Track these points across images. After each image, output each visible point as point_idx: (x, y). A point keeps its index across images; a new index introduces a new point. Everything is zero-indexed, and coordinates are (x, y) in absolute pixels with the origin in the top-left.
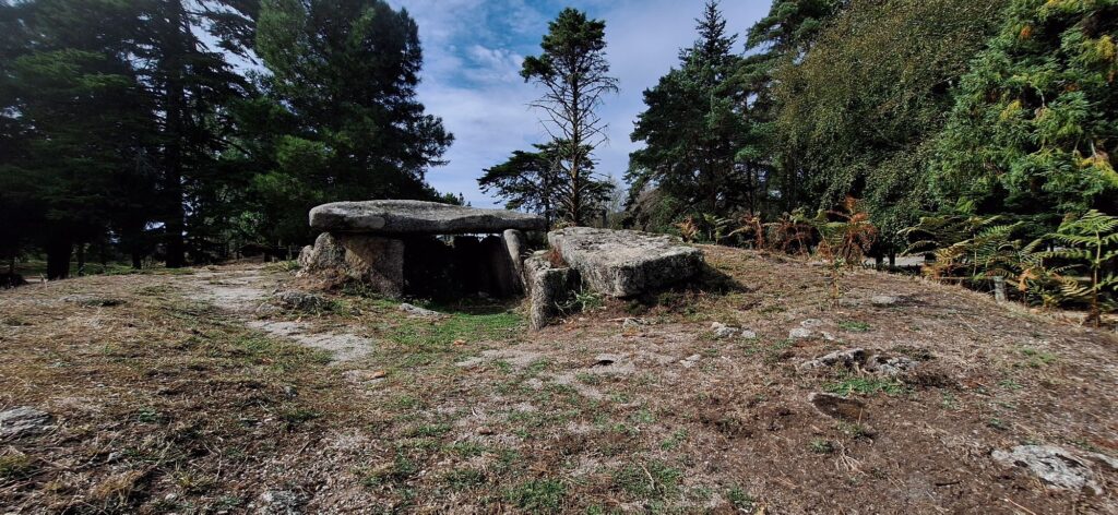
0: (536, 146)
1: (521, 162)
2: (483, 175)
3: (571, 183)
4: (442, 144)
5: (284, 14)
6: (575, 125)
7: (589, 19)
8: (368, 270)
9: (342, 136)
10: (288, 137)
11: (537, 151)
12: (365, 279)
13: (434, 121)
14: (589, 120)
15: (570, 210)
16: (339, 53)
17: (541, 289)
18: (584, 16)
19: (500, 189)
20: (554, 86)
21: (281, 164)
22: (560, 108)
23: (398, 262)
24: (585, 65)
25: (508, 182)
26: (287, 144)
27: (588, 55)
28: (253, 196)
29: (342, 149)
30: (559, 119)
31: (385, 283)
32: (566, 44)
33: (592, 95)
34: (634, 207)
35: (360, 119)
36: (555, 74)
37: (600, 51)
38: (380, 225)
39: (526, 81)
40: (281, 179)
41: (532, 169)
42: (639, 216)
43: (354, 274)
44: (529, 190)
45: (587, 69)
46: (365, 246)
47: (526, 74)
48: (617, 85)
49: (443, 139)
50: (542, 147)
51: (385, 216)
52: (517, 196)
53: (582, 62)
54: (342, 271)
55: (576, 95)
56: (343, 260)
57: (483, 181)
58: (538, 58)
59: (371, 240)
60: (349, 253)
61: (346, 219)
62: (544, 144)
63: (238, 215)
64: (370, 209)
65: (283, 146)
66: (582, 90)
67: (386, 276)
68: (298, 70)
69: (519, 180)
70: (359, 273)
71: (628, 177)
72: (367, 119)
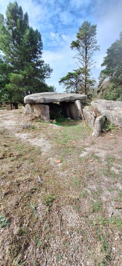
0: (74, 70)
1: (70, 76)
2: (60, 80)
3: (84, 81)
4: (50, 72)
5: (6, 35)
6: (86, 63)
7: (92, 25)
8: (40, 114)
9: (25, 72)
10: (12, 73)
11: (74, 72)
12: (40, 117)
13: (47, 65)
14: (90, 61)
15: (84, 89)
16: (21, 46)
17: (98, 125)
18: (90, 23)
19: (64, 84)
20: (80, 50)
21: (11, 81)
22: (81, 58)
23: (48, 112)
24: (89, 42)
25: (66, 81)
26: (12, 76)
27: (90, 38)
28: (6, 90)
29: (25, 75)
30: (81, 61)
31: (45, 118)
32: (84, 35)
33: (91, 52)
34: (100, 87)
35: (29, 67)
36: (81, 46)
37: (94, 36)
38: (42, 101)
39: (72, 50)
40: (12, 85)
41: (72, 77)
42: (101, 90)
43: (37, 115)
44: (72, 84)
45: (90, 43)
46: (39, 107)
47: (72, 47)
48: (99, 48)
49: (50, 71)
50: (75, 71)
51: (44, 99)
52: (69, 85)
53: (89, 41)
54: (33, 115)
55: (86, 53)
56: (33, 112)
57: (60, 82)
58: (75, 41)
59: (40, 106)
60: (35, 110)
61: (34, 101)
62: (76, 70)
63: (3, 95)
64: (39, 97)
65: (11, 76)
66: (88, 51)
67: (45, 116)
68: (12, 53)
69: (69, 81)
70: (38, 115)
71: (99, 78)
72: (31, 67)
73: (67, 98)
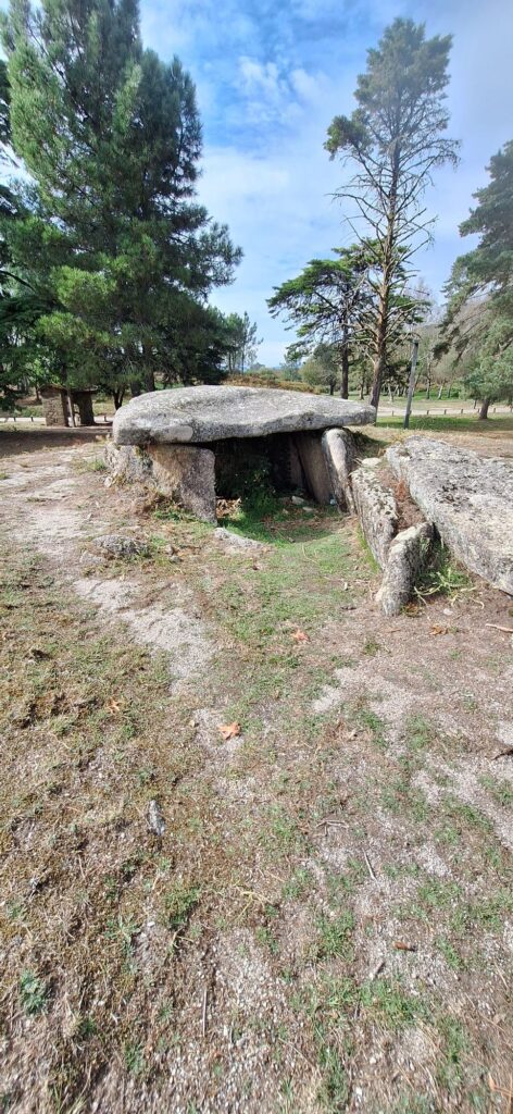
0: (336, 251)
1: (320, 273)
2: (273, 294)
3: (377, 300)
4: (228, 262)
5: (37, 93)
6: (391, 221)
7: (428, 37)
8: (178, 486)
9: (121, 263)
10: (66, 268)
11: (337, 258)
12: (176, 498)
13: (219, 230)
14: (409, 213)
15: (374, 340)
16: (105, 144)
18: (422, 29)
19: (292, 311)
20: (368, 162)
21: (63, 302)
22: (372, 195)
23: (209, 478)
24: (413, 120)
25: (300, 301)
26: (66, 278)
27: (419, 102)
28: (42, 339)
29: (121, 277)
30: (372, 214)
31: (197, 502)
32: (392, 89)
33: (417, 171)
34: (451, 327)
35: (137, 239)
36: (372, 142)
37: (439, 93)
38: (187, 436)
39: (332, 158)
40: (66, 320)
41: (329, 283)
42: (455, 340)
43: (165, 490)
44: (325, 311)
45: (415, 128)
46: (173, 457)
47: (332, 147)
48: (456, 151)
49: (231, 256)
50: (344, 252)
51: (192, 424)
52: (312, 319)
53: (410, 116)
54: (151, 487)
55: (396, 173)
56: (150, 474)
57: (274, 302)
58: (350, 119)
59: (178, 451)
60: (156, 466)
61: (152, 434)
62: (347, 247)
63: (32, 361)
64: (175, 416)
65: (62, 281)
66: (405, 166)
67: (198, 493)
68: (64, 174)
69: (315, 298)
70: (169, 488)
71: (448, 289)
72: (146, 238)
73: (289, 422)
